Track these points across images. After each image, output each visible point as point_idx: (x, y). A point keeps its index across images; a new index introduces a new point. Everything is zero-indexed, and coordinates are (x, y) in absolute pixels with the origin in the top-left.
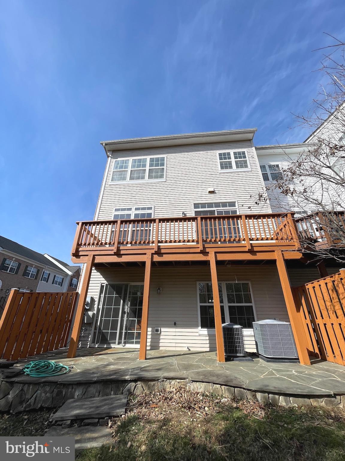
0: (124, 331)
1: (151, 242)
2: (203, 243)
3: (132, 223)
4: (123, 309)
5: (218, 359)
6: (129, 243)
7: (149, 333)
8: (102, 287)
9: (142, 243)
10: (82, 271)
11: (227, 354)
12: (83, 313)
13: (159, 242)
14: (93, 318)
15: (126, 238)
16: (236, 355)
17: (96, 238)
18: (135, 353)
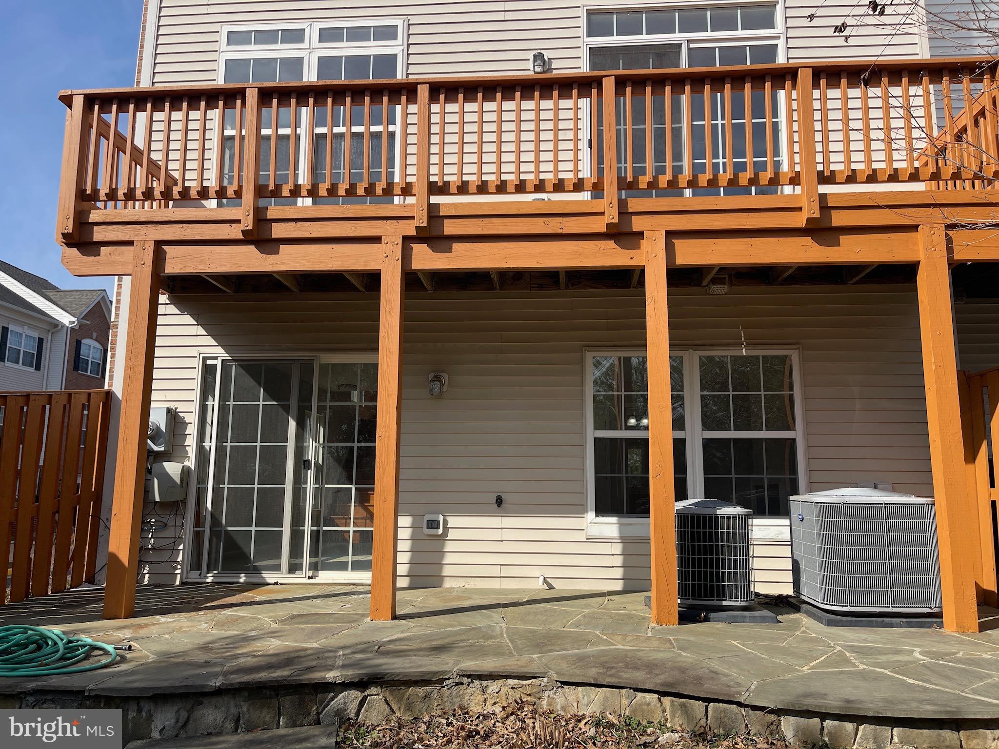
0: (308, 528)
1: (397, 190)
2: (620, 195)
3: (311, 100)
4: (300, 450)
5: (652, 614)
6: (304, 193)
7: (404, 534)
8: (208, 371)
9: (360, 191)
10: (117, 309)
11: (687, 602)
12: (144, 469)
13: (435, 189)
14: (184, 485)
15: (291, 172)
16: (718, 603)
17: (159, 168)
18: (355, 600)
